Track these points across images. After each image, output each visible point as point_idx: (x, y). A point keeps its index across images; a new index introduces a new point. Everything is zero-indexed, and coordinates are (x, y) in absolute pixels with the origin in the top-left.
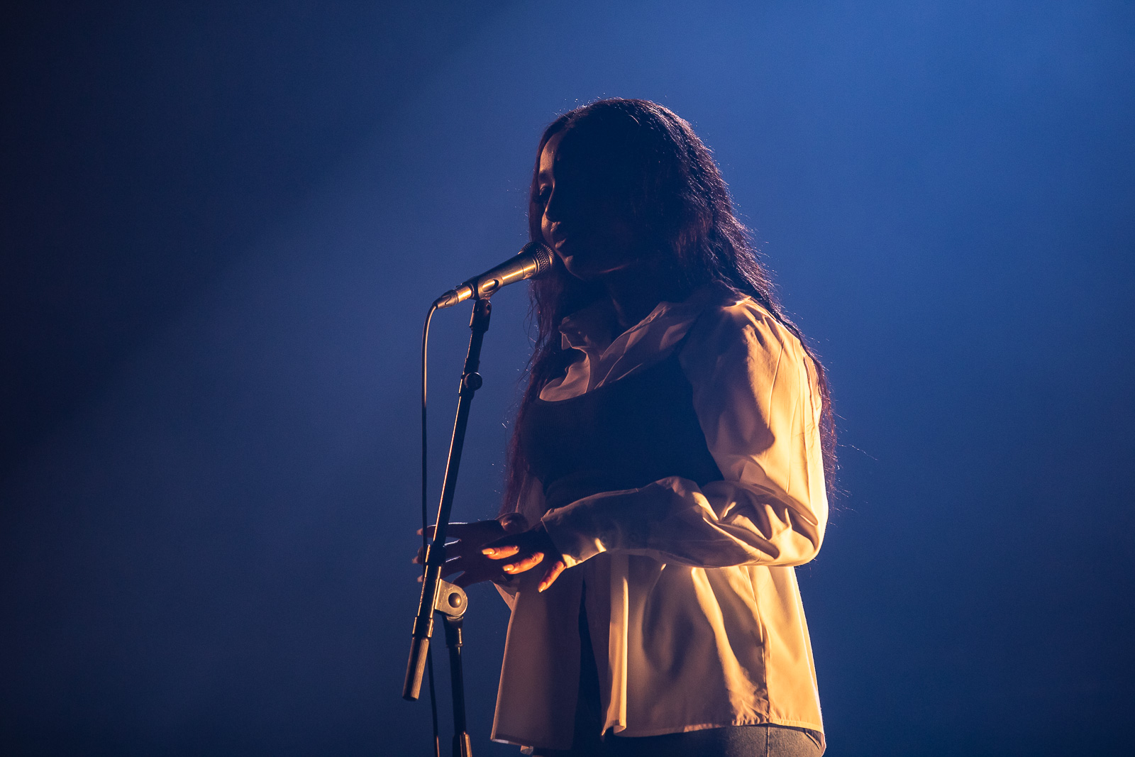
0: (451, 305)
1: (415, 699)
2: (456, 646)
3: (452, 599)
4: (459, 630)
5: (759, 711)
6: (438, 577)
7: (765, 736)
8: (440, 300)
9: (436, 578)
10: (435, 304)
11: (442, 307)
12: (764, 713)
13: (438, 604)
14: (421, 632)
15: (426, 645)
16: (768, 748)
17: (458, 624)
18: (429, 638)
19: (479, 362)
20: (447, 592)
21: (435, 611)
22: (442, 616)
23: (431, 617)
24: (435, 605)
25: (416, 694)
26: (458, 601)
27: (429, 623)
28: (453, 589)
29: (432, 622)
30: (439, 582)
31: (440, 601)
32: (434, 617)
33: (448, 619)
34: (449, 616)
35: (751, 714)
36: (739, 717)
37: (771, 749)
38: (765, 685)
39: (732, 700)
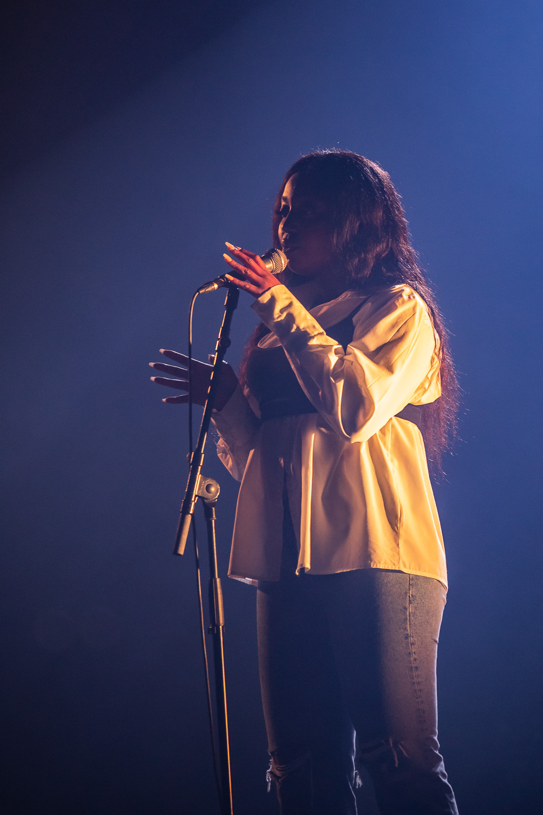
0: (210, 292)
1: (180, 555)
2: (211, 519)
3: (208, 488)
4: (213, 508)
5: (393, 561)
6: (199, 473)
8: (201, 288)
9: (197, 474)
10: (198, 291)
11: (203, 293)
12: (396, 563)
13: (198, 492)
14: (186, 511)
15: (189, 519)
16: (411, 587)
17: (214, 504)
18: (191, 514)
19: (230, 329)
20: (205, 483)
21: (196, 496)
22: (200, 499)
23: (193, 500)
24: (196, 491)
25: (182, 551)
26: (213, 489)
27: (191, 504)
28: (209, 481)
29: (193, 503)
30: (199, 477)
31: (199, 489)
32: (195, 499)
33: (206, 501)
34: (206, 499)
35: (389, 562)
36: (381, 563)
37: (412, 588)
38: (398, 545)
39: (377, 551)
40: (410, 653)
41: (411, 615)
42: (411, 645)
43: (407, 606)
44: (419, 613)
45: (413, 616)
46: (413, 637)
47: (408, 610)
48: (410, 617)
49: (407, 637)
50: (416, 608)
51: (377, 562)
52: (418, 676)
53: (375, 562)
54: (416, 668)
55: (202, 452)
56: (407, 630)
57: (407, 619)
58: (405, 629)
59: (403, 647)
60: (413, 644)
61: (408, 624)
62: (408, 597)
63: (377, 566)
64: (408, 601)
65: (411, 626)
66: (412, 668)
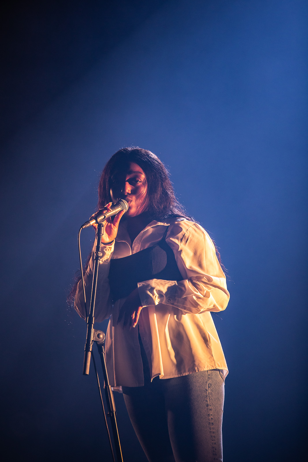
0: (88, 227)
1: (87, 375)
2: (102, 353)
3: (98, 336)
4: (103, 347)
5: (212, 365)
6: (92, 328)
7: (207, 374)
8: (83, 225)
10: (82, 227)
11: (84, 228)
12: (214, 365)
13: (93, 338)
14: (87, 350)
15: (90, 354)
17: (103, 344)
18: (90, 351)
20: (96, 333)
21: (92, 341)
22: (95, 342)
23: (91, 343)
24: (92, 338)
25: (88, 372)
26: (101, 336)
27: (90, 345)
28: (99, 332)
29: (91, 345)
30: (93, 330)
31: (93, 337)
32: (92, 343)
33: (98, 343)
34: (98, 342)
35: (210, 366)
36: (206, 367)
37: (210, 379)
38: (212, 355)
39: (202, 362)
40: (209, 415)
41: (210, 394)
42: (210, 410)
43: (207, 389)
44: (214, 393)
45: (211, 395)
46: (211, 406)
47: (208, 391)
48: (209, 394)
49: (207, 405)
50: (212, 390)
51: (203, 367)
52: (213, 428)
53: (202, 368)
54: (212, 423)
55: (93, 316)
56: (208, 402)
57: (207, 396)
58: (207, 401)
59: (205, 411)
60: (211, 410)
61: (208, 398)
62: (208, 384)
63: (203, 369)
64: (208, 386)
65: (210, 400)
66: (210, 423)
